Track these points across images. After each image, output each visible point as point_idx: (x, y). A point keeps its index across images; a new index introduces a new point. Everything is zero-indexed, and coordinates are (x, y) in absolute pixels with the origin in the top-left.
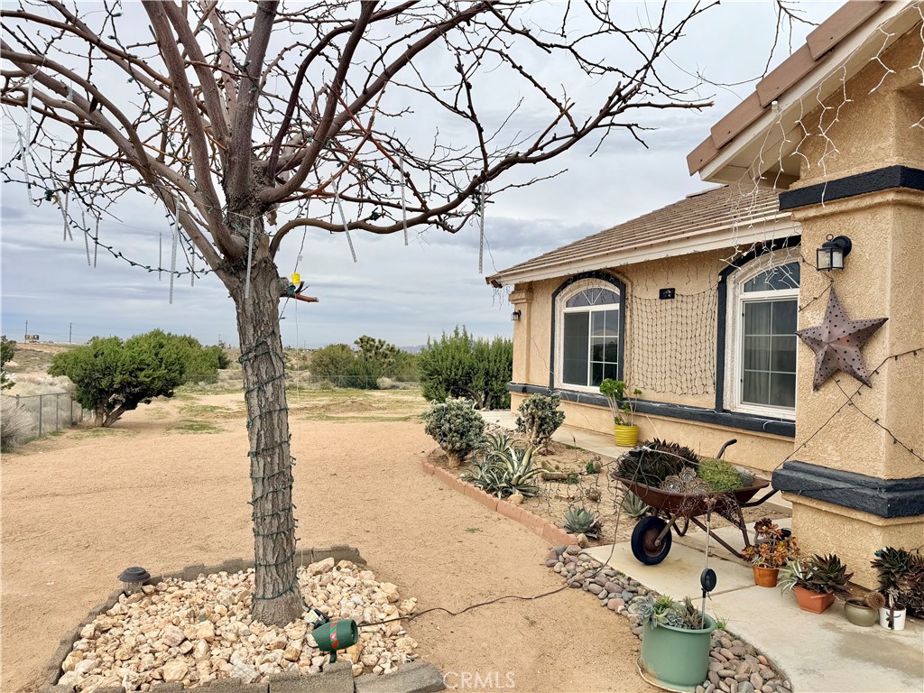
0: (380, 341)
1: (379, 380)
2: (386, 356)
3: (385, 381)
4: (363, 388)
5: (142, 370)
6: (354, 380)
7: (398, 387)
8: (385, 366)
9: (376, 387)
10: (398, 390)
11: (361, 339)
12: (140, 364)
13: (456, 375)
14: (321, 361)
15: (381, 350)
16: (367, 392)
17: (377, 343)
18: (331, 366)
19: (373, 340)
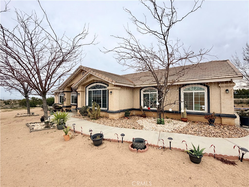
2: (38, 101)
17: (36, 98)
18: (25, 103)
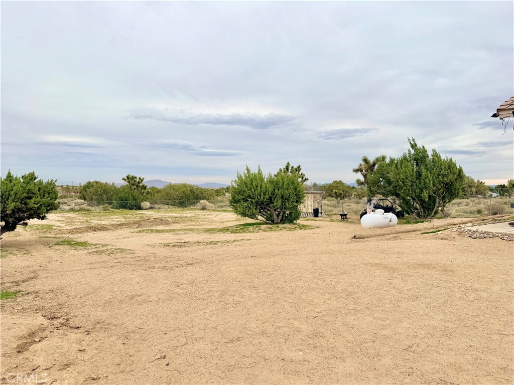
0: (140, 179)
1: (142, 204)
3: (147, 204)
4: (131, 209)
5: (30, 198)
6: (124, 204)
7: (155, 208)
8: (145, 194)
9: (140, 208)
10: (155, 210)
11: (128, 177)
12: (28, 193)
13: (264, 198)
14: (97, 192)
15: (141, 184)
16: (134, 212)
19: (136, 178)
